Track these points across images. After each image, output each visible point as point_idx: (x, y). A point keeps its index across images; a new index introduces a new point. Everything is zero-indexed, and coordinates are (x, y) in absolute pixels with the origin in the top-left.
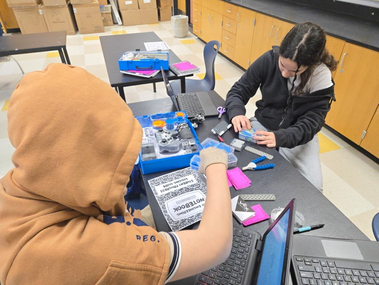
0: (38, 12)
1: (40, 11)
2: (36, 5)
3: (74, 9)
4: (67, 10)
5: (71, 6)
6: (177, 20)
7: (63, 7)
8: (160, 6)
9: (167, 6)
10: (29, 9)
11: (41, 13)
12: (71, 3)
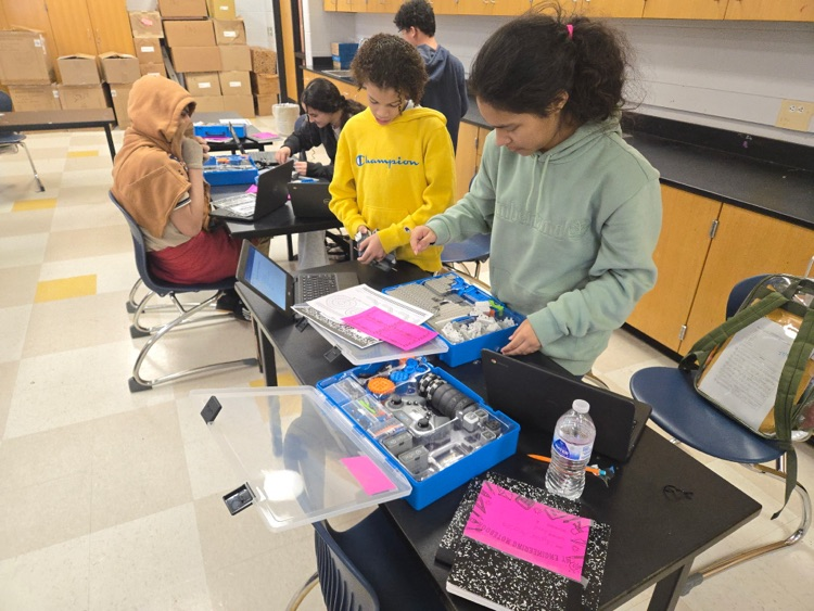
0: (52, 95)
1: (55, 92)
2: (49, 82)
3: (113, 91)
4: (100, 92)
5: (107, 87)
6: (281, 110)
7: (94, 86)
8: (258, 93)
9: (268, 93)
10: (35, 88)
11: (56, 96)
12: (109, 82)
